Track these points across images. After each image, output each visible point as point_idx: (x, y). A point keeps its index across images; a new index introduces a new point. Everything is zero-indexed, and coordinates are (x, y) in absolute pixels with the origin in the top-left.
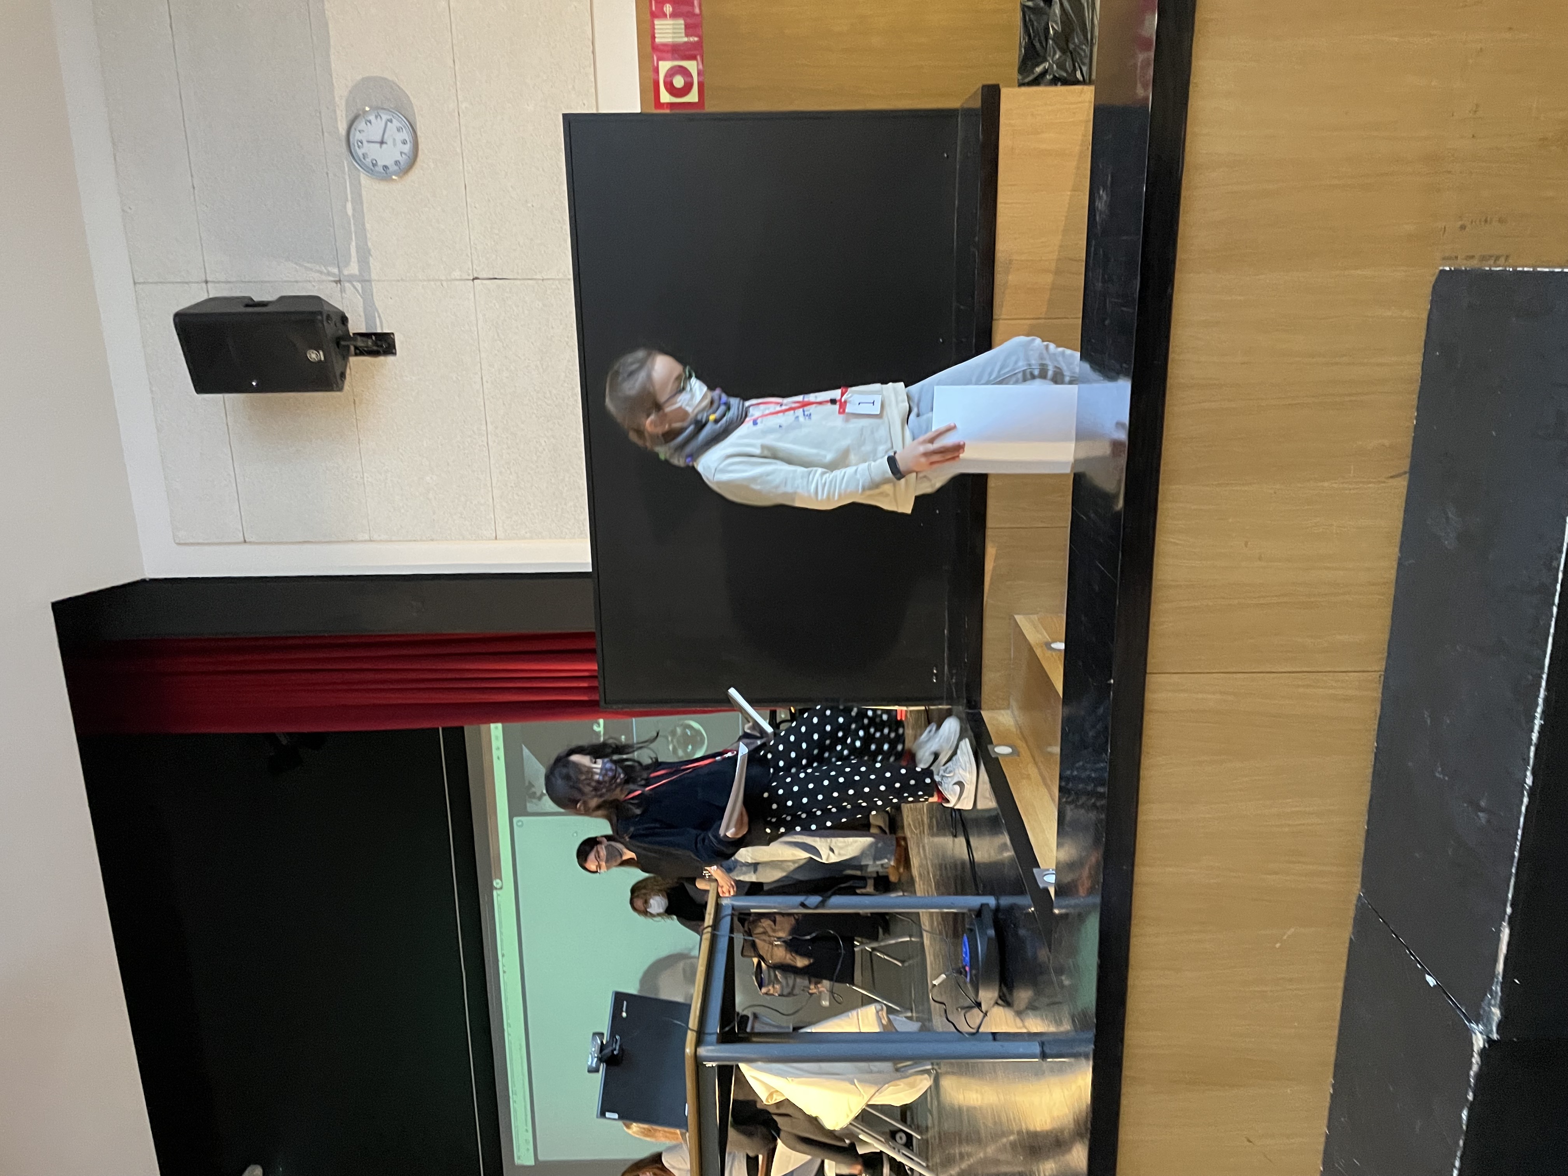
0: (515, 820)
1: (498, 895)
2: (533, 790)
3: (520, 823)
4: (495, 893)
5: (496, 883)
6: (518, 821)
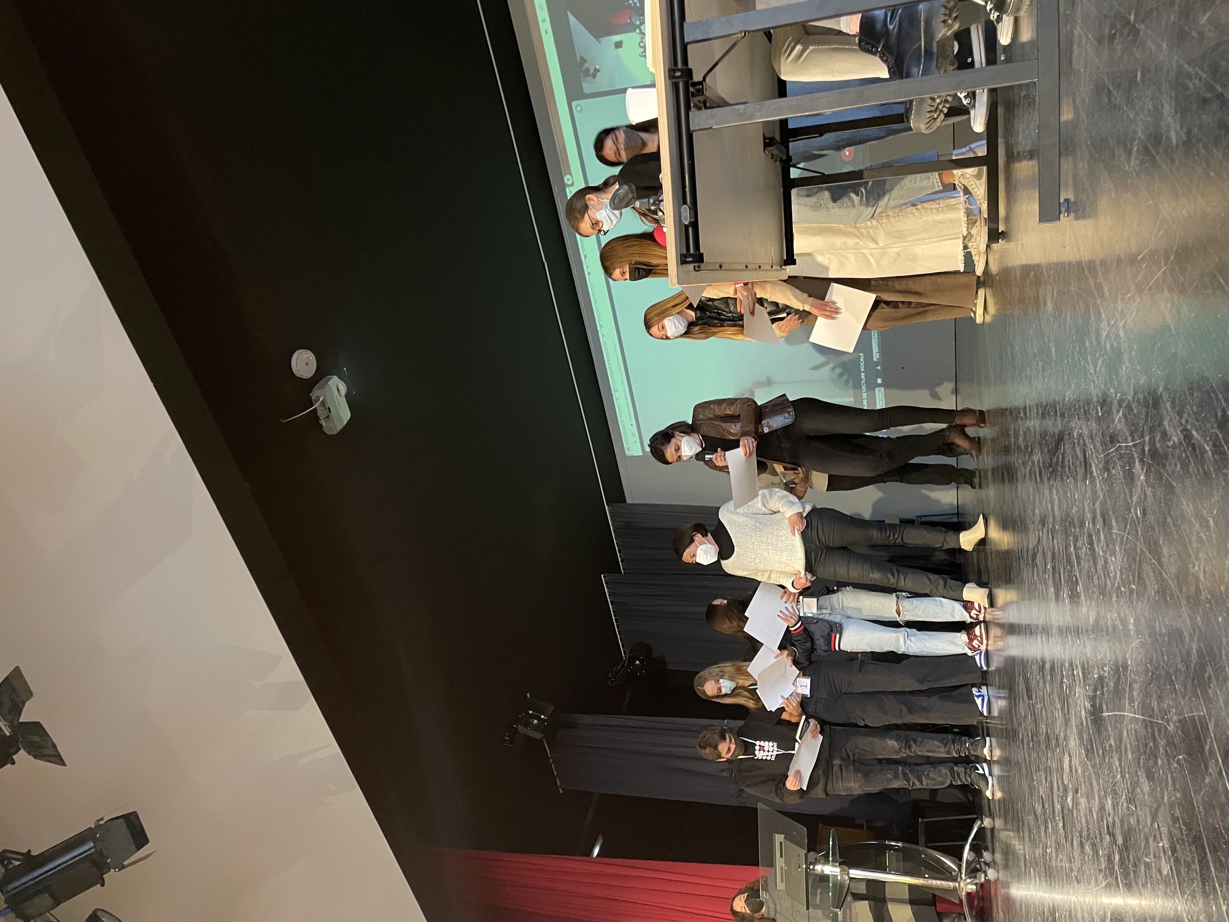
0: (574, 104)
2: (587, 66)
3: (579, 108)
5: (567, 179)
6: (577, 106)
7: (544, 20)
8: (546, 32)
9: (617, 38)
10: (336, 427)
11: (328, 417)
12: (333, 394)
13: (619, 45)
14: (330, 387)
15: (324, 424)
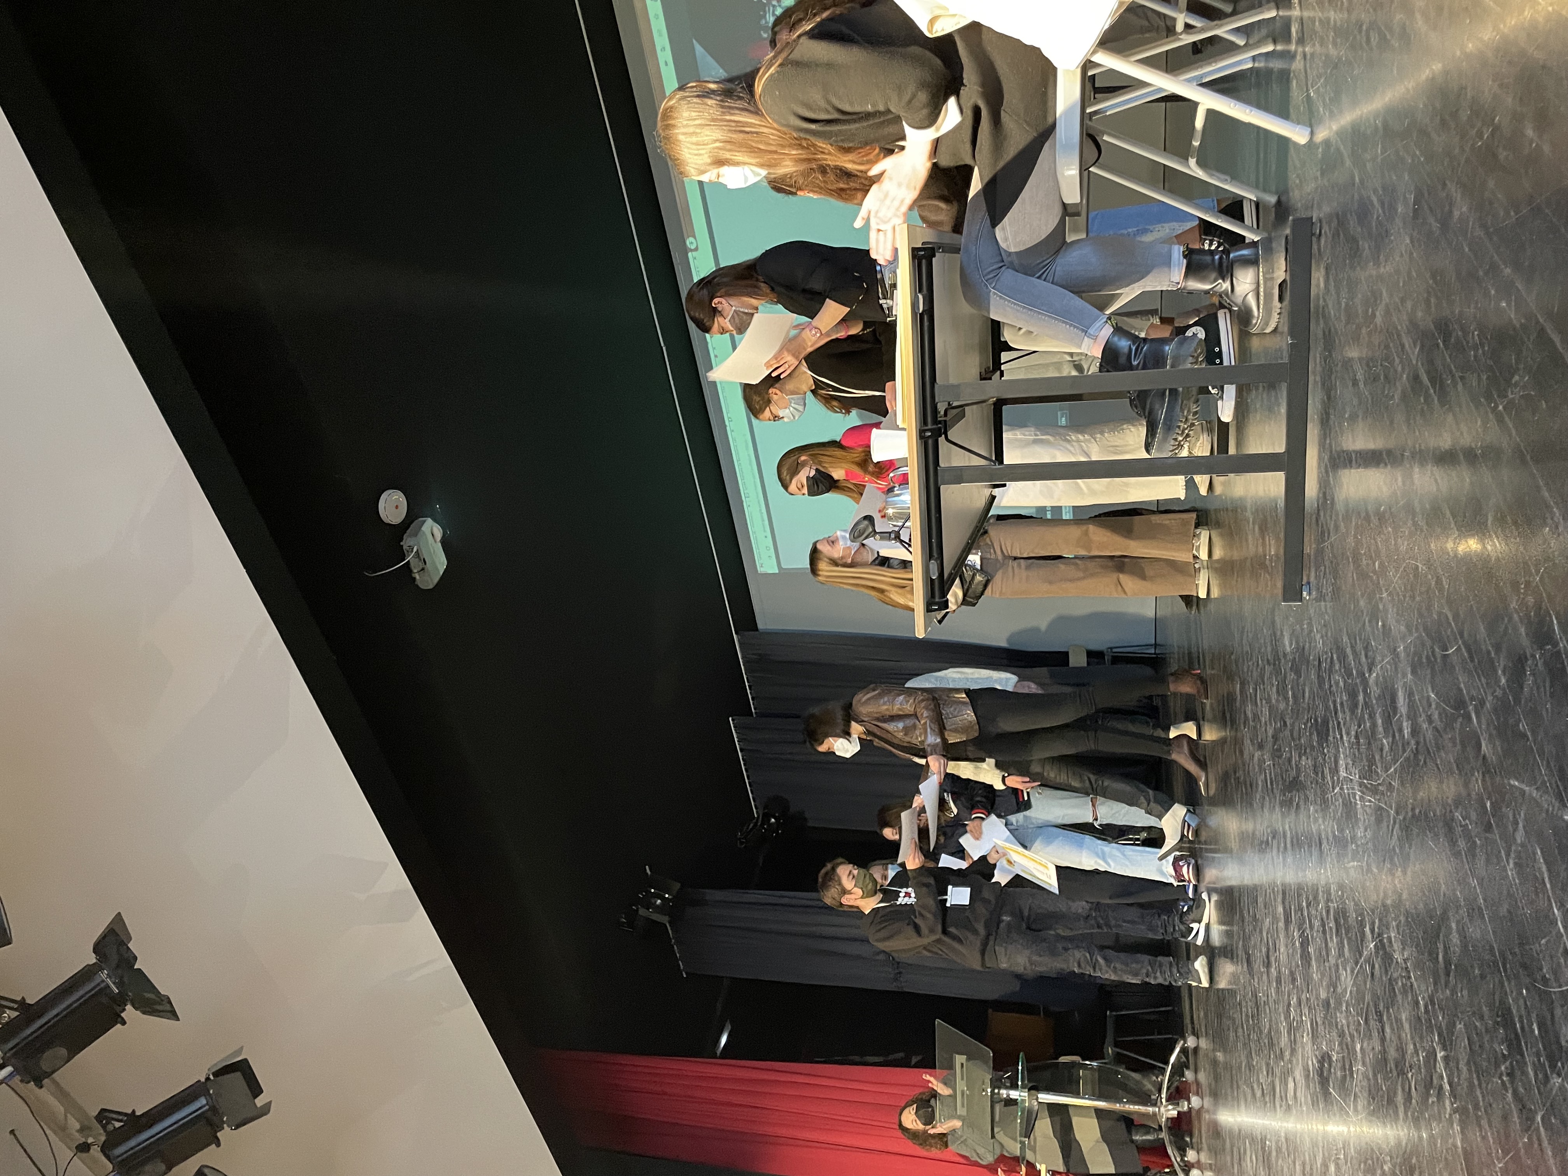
1: (694, 258)
4: (690, 254)
5: (690, 242)
10: (432, 580)
11: (423, 569)
12: (427, 542)
14: (424, 533)
15: (417, 577)
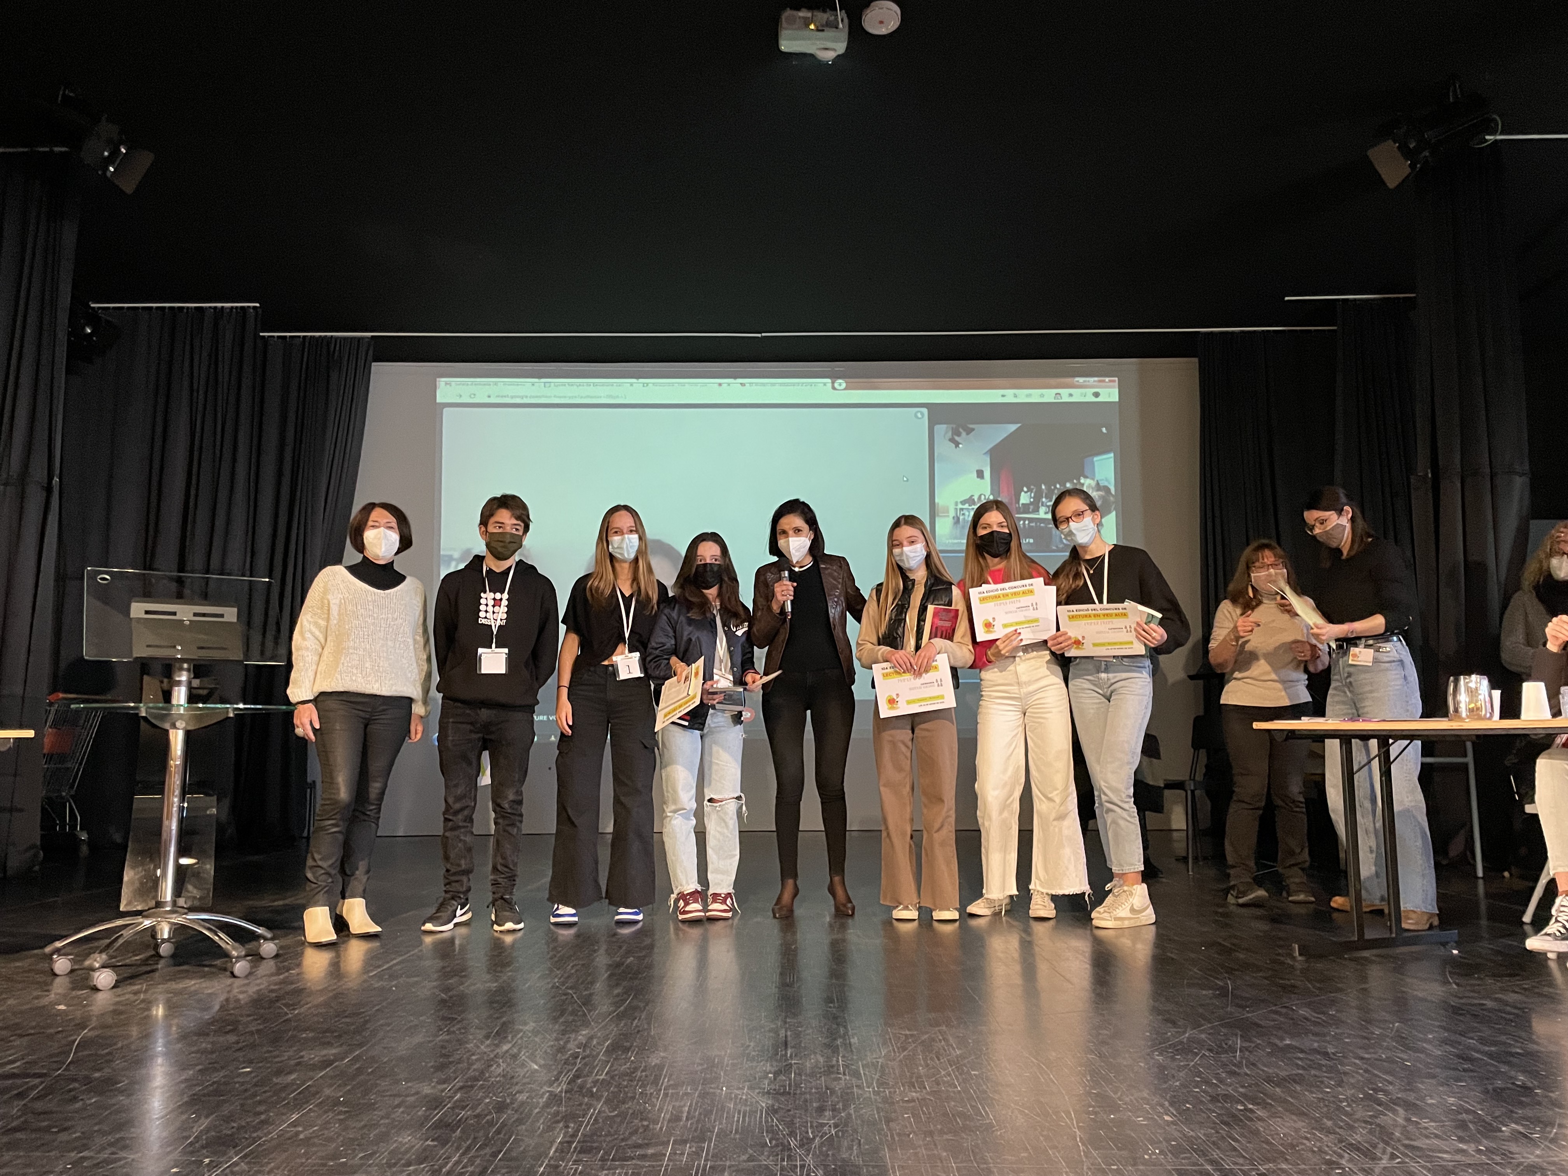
1: (825, 384)
2: (964, 434)
3: (919, 415)
4: (829, 380)
5: (841, 383)
6: (922, 414)
7: (1015, 396)
8: (1003, 396)
9: (987, 474)
10: (786, 26)
13: (980, 474)
14: (839, 40)
